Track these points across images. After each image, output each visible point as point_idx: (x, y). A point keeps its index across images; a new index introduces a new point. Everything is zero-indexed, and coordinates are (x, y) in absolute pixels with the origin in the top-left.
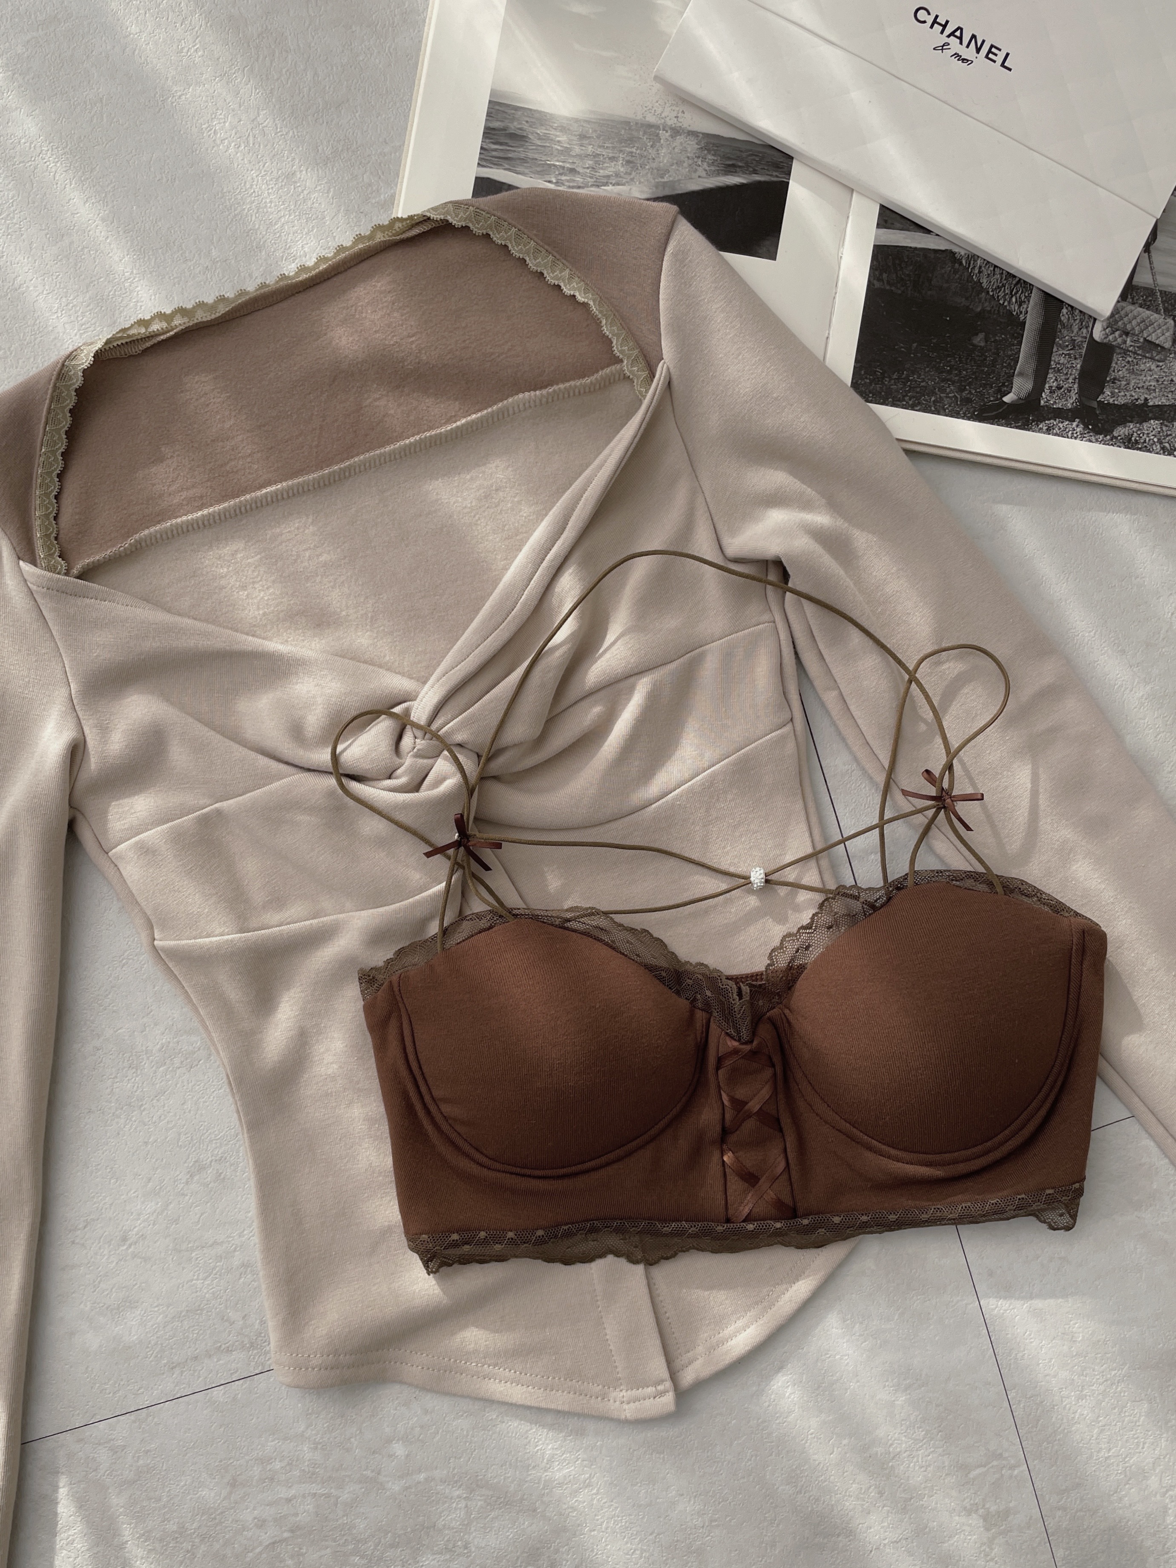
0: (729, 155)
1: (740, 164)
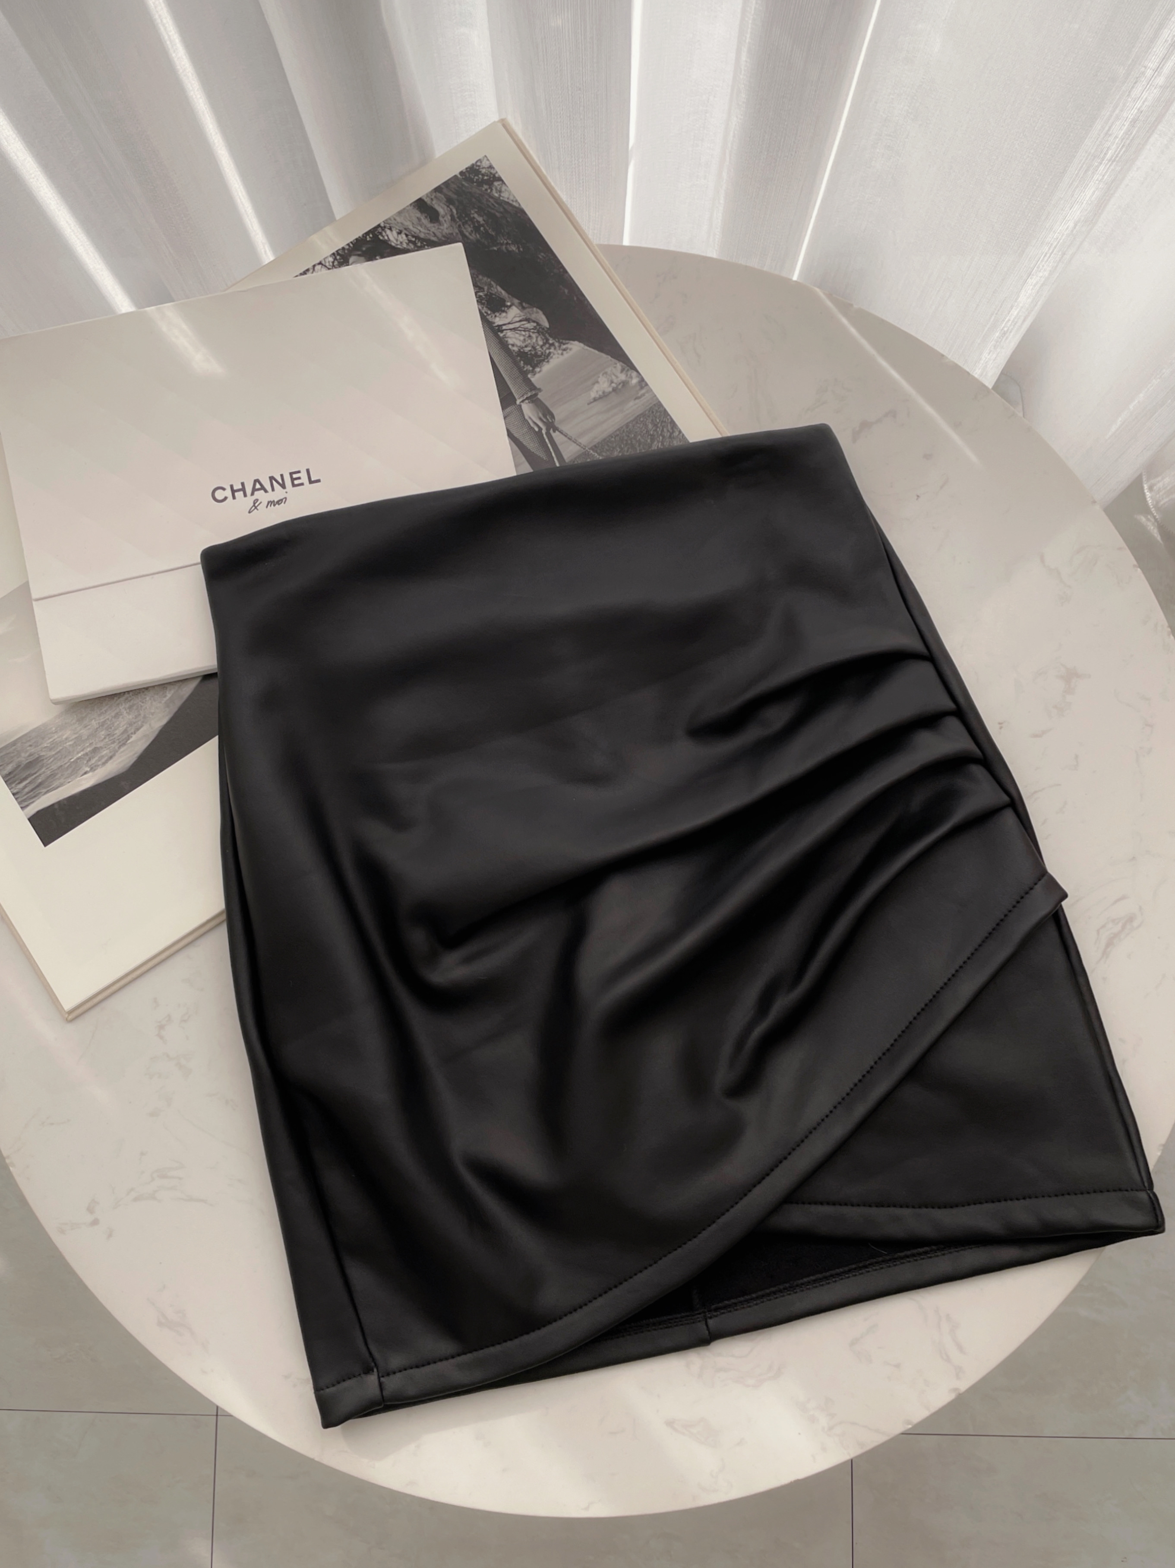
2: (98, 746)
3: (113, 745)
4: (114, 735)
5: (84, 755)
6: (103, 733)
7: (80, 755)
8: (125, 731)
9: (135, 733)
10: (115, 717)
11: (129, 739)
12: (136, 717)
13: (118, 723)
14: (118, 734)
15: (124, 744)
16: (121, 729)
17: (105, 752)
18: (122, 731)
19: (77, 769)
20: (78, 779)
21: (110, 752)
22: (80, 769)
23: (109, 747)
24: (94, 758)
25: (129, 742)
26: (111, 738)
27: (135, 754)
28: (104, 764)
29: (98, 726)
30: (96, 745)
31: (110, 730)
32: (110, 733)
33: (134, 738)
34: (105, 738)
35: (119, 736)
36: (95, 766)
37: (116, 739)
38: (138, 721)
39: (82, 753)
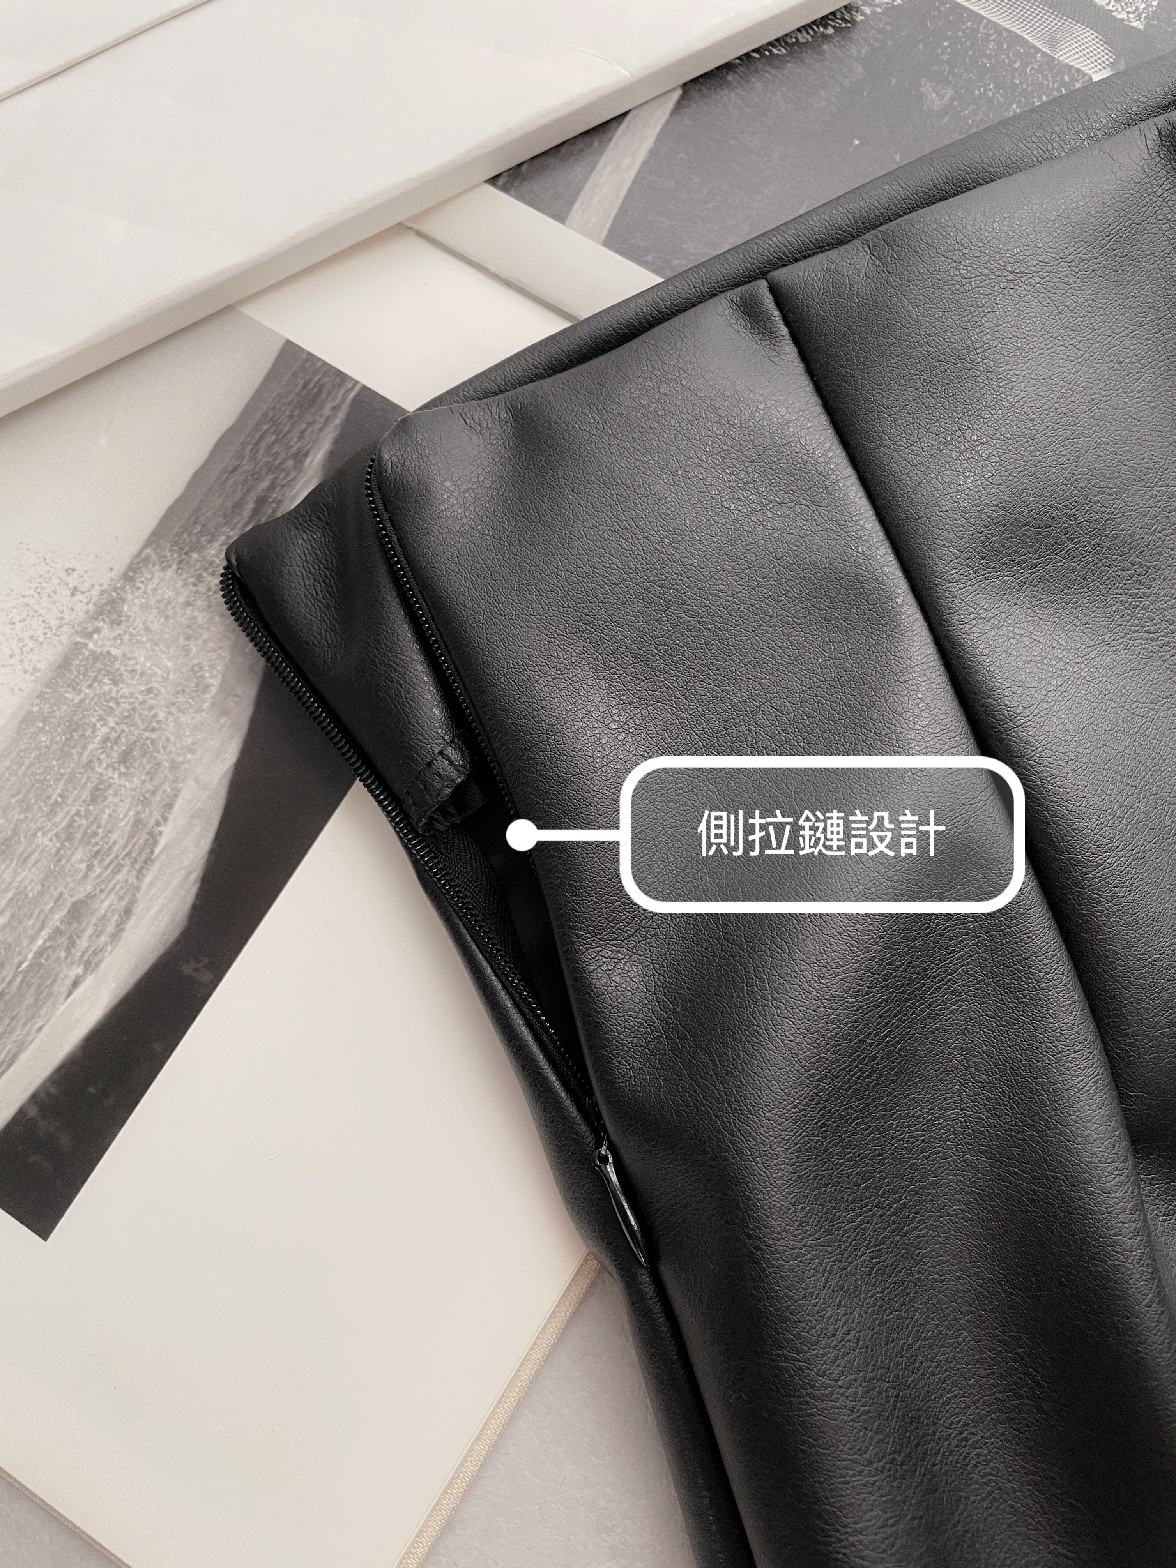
0: (229, 503)
1: (265, 484)
2: (81, 896)
3: (119, 877)
4: (110, 849)
5: (51, 938)
6: (79, 855)
7: (40, 942)
8: (138, 823)
9: (165, 819)
10: (94, 800)
11: (156, 843)
12: (151, 775)
13: (108, 811)
14: (122, 841)
15: (148, 861)
16: (125, 825)
17: (106, 904)
18: (129, 828)
19: (48, 983)
20: (63, 1007)
21: (121, 898)
22: (55, 980)
23: (110, 886)
24: (82, 931)
25: (157, 850)
26: (105, 863)
27: (189, 874)
28: (115, 937)
29: (58, 845)
30: (71, 896)
31: (93, 841)
32: (96, 848)
33: (168, 832)
34: (90, 868)
35: (126, 845)
36: (95, 953)
37: (122, 856)
38: (161, 784)
39: (44, 934)
